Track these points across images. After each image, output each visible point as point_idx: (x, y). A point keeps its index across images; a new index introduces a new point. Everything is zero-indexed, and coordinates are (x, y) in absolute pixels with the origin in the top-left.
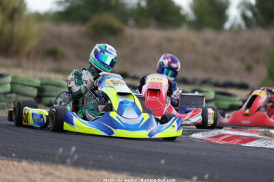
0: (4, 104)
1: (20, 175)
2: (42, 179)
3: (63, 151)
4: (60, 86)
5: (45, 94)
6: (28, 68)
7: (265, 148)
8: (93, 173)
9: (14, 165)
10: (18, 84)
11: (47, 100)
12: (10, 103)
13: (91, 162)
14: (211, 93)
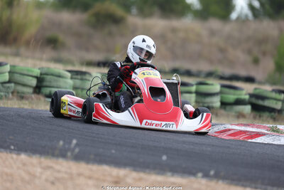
0: (2, 94)
1: (18, 168)
2: (41, 173)
3: (64, 145)
4: (59, 76)
5: (45, 84)
6: (27, 57)
7: (272, 144)
8: (95, 167)
9: (12, 158)
10: (17, 73)
11: (47, 91)
12: (8, 93)
13: (92, 157)
14: (216, 86)
